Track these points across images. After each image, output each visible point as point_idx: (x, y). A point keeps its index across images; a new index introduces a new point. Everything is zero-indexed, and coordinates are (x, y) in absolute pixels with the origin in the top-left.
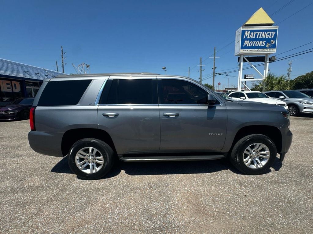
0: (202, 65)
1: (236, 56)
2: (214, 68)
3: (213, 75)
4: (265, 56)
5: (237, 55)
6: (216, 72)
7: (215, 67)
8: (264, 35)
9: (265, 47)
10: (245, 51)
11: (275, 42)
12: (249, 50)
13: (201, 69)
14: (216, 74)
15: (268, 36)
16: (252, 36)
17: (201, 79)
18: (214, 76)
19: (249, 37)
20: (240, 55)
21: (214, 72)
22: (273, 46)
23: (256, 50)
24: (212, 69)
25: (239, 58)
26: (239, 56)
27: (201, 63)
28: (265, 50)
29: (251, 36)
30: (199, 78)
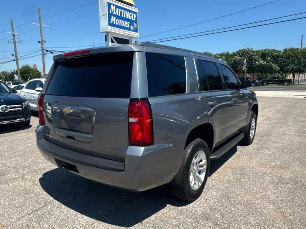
0: (15, 34)
1: (101, 32)
2: (42, 42)
3: (41, 53)
4: (129, 39)
5: (104, 32)
6: (47, 49)
7: (44, 40)
8: (128, 15)
9: (129, 29)
10: (112, 29)
11: (137, 26)
12: (116, 28)
13: (14, 39)
14: (47, 51)
15: (131, 17)
16: (118, 13)
17: (16, 56)
18: (43, 54)
19: (115, 12)
20: (108, 33)
21: (43, 48)
22: (136, 30)
23: (122, 31)
24: (39, 42)
25: (106, 36)
26: (106, 34)
27: (13, 29)
28: (130, 32)
29: (116, 12)
30: (13, 55)
